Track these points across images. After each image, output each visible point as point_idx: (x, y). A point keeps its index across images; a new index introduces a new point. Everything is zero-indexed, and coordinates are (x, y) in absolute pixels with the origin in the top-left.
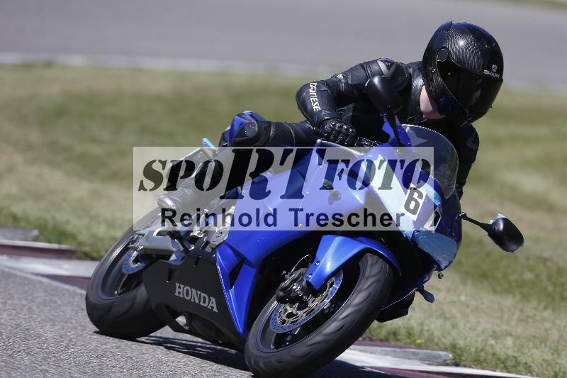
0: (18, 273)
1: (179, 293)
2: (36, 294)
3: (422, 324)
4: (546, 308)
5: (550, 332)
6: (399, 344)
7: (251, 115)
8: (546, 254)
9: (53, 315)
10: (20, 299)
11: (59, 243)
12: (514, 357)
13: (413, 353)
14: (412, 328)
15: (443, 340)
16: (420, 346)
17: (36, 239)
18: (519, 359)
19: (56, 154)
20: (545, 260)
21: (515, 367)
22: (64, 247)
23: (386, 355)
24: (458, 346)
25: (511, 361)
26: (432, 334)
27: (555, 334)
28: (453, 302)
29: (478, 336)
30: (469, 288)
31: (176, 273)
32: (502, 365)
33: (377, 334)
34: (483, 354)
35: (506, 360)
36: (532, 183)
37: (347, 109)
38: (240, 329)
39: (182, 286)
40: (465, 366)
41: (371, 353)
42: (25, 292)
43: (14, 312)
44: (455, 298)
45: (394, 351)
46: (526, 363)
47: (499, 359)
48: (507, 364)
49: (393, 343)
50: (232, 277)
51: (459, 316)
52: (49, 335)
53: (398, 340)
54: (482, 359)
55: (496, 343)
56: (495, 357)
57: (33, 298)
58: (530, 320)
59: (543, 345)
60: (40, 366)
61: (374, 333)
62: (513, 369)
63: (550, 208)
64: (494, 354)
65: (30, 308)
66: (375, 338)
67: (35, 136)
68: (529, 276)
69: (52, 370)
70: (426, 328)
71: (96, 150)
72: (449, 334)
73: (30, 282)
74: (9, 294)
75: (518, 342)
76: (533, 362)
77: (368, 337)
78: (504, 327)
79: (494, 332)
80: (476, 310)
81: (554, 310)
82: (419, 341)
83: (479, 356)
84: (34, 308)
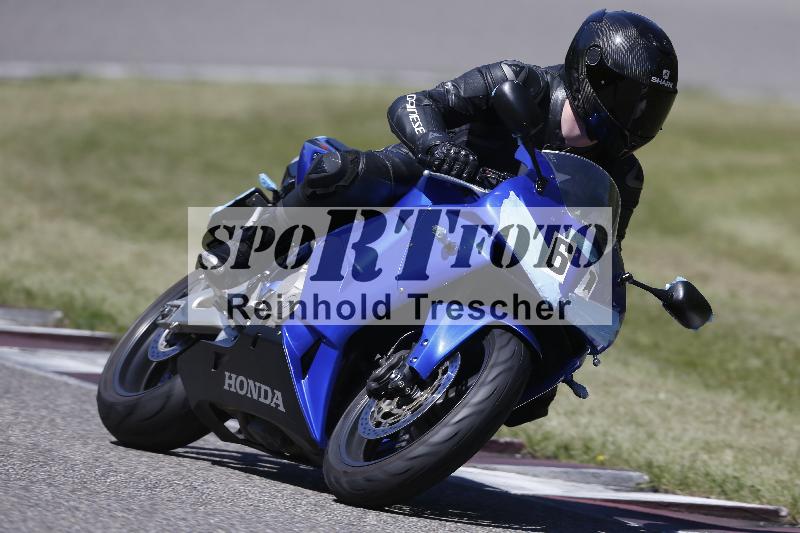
0: (35, 371)
1: (230, 386)
2: (60, 401)
3: (605, 434)
4: (779, 408)
5: (785, 442)
6: (573, 462)
7: (328, 142)
8: (779, 332)
9: (84, 430)
10: (37, 409)
11: (92, 328)
12: (735, 478)
13: (594, 475)
14: (591, 439)
15: (635, 454)
16: (602, 465)
17: (59, 324)
18: (743, 480)
19: (86, 204)
20: (777, 340)
21: (737, 491)
22: (98, 334)
23: (555, 478)
24: (655, 464)
25: (732, 483)
26: (619, 448)
27: (792, 445)
28: (648, 402)
29: (684, 449)
30: (671, 382)
31: (225, 359)
32: (719, 490)
33: (542, 449)
34: (691, 475)
35: (724, 481)
36: (757, 232)
37: (461, 131)
38: (317, 434)
39: (234, 376)
40: (666, 492)
41: (535, 476)
42: (45, 398)
43: (30, 426)
44: (652, 397)
45: (566, 473)
46: (753, 486)
47: (714, 481)
48: (726, 488)
49: (564, 461)
50: (305, 363)
51: (657, 421)
52: (79, 458)
53: (571, 457)
54: (690, 481)
55: (711, 458)
56: (709, 478)
57: (57, 406)
58: (758, 426)
59: (776, 459)
60: (67, 501)
61: (537, 448)
62: (735, 495)
63: (784, 268)
64: (707, 474)
65: (53, 420)
66: (538, 454)
67: (55, 178)
68: (755, 363)
69: (83, 507)
70: (610, 439)
71: (143, 196)
72: (643, 447)
73: (52, 383)
74: (23, 402)
75: (740, 456)
76: (762, 484)
77: (530, 453)
78: (721, 436)
79: (707, 443)
80: (681, 412)
81: (790, 410)
82: (601, 458)
83: (686, 477)
84: (58, 420)
